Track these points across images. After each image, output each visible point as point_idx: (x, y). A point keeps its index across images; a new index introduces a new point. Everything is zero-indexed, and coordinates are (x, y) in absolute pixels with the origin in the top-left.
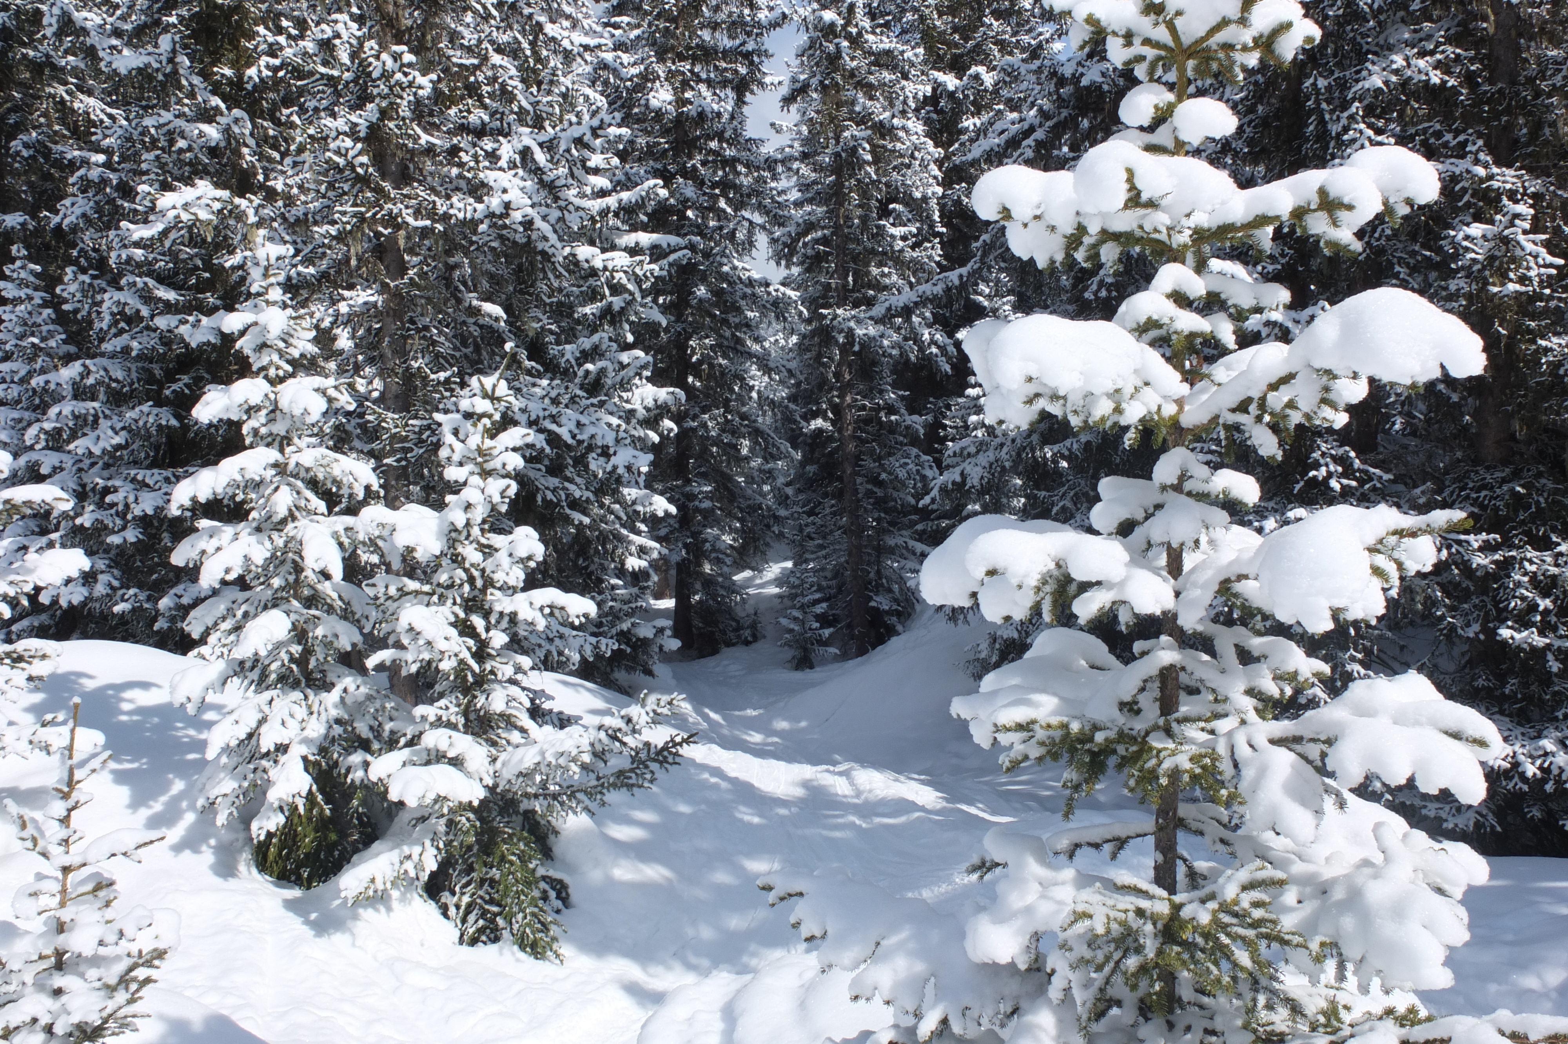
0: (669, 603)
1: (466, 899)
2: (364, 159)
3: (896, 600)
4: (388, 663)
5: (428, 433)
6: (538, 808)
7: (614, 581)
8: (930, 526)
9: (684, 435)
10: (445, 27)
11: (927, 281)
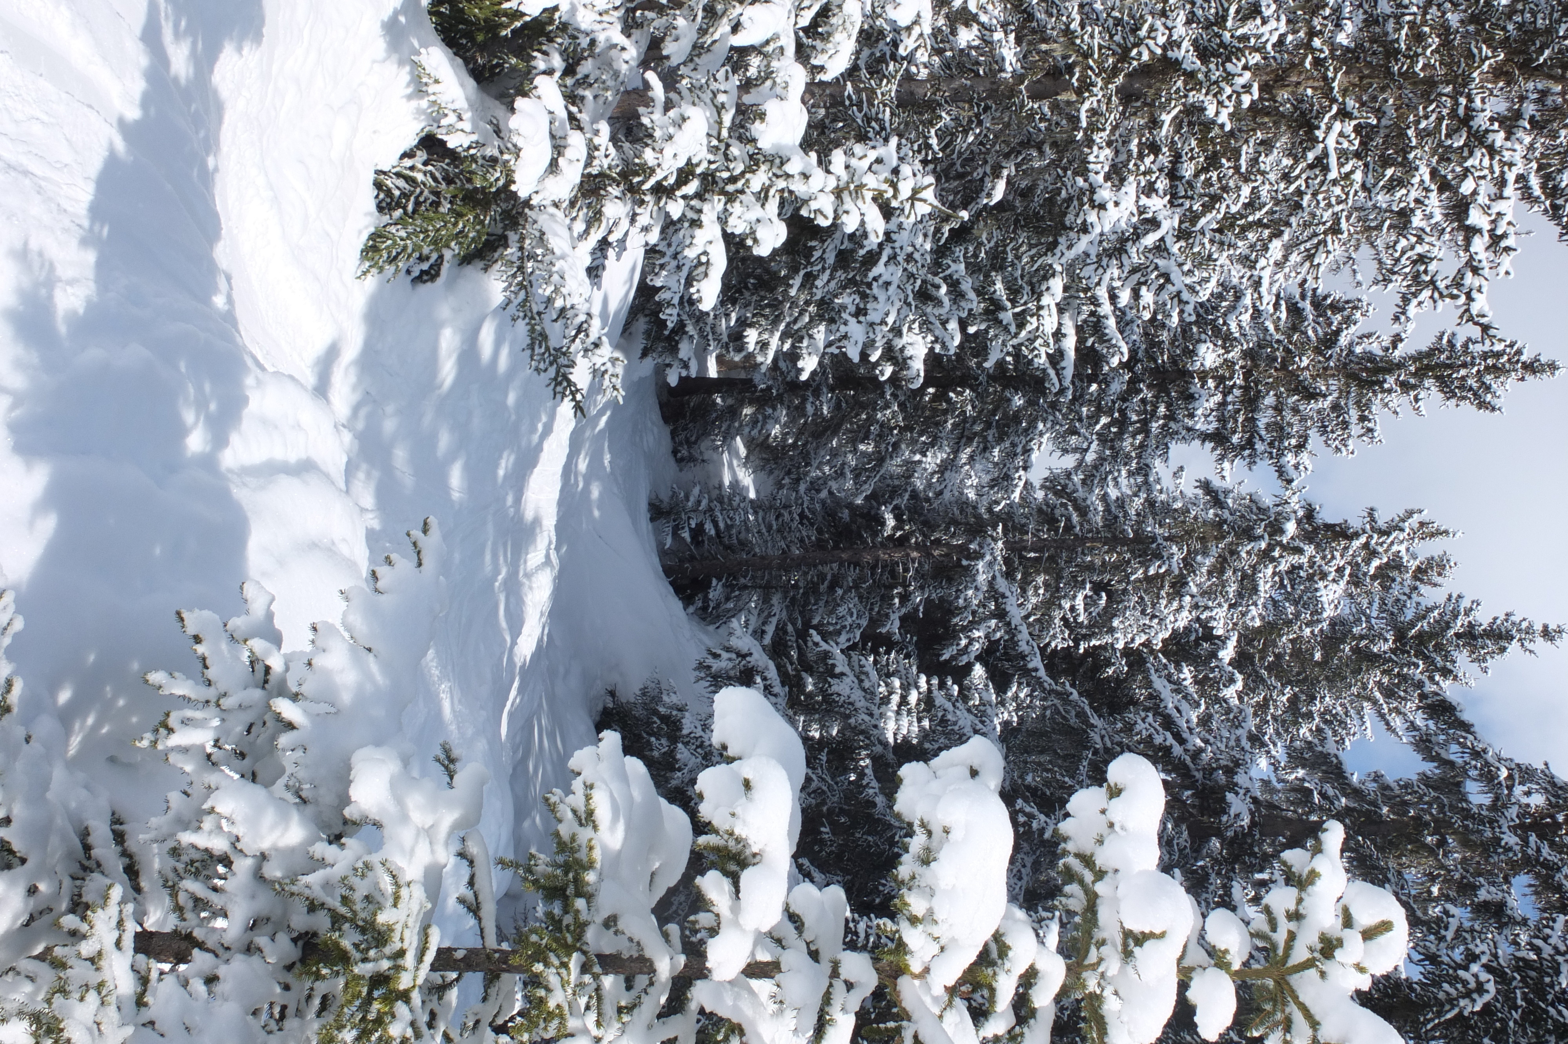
0: (713, 372)
1: (420, 177)
2: (1145, 57)
3: (718, 606)
4: (650, 94)
5: (877, 128)
6: (509, 251)
7: (734, 316)
8: (791, 638)
9: (879, 386)
10: (1276, 137)
11: (1030, 634)
